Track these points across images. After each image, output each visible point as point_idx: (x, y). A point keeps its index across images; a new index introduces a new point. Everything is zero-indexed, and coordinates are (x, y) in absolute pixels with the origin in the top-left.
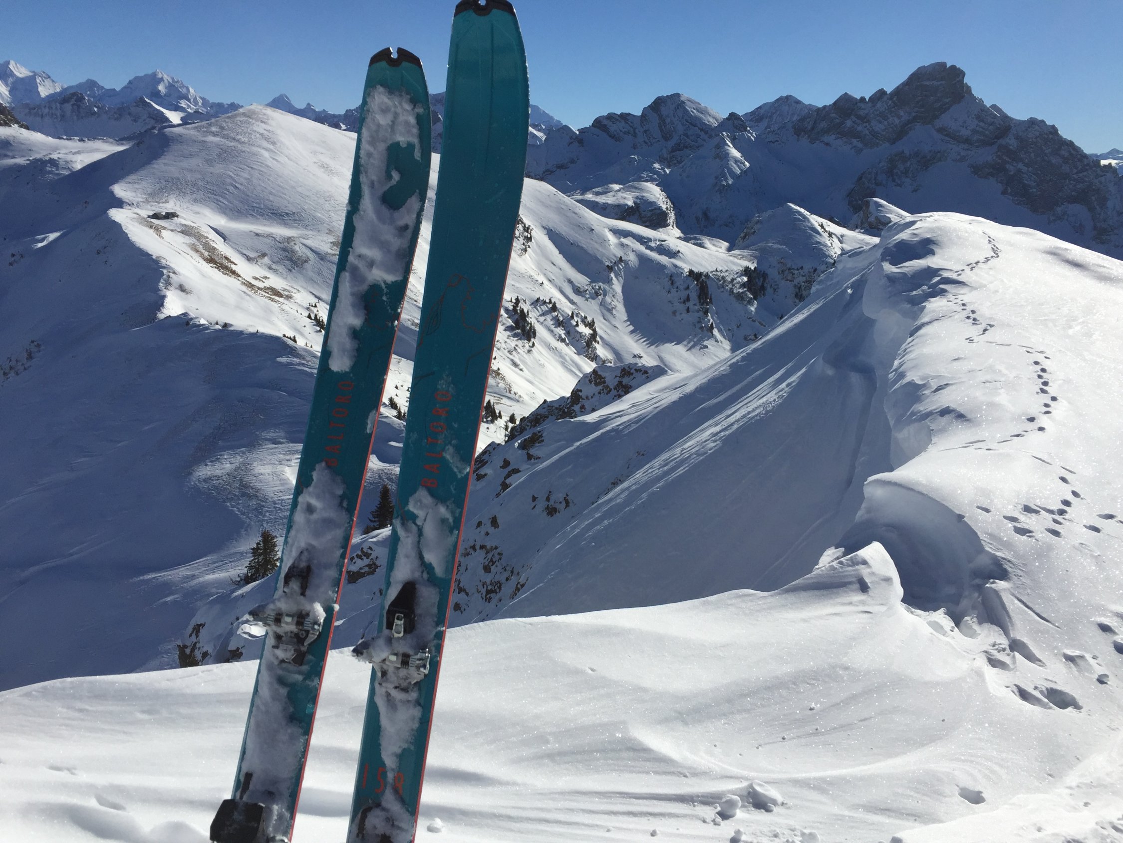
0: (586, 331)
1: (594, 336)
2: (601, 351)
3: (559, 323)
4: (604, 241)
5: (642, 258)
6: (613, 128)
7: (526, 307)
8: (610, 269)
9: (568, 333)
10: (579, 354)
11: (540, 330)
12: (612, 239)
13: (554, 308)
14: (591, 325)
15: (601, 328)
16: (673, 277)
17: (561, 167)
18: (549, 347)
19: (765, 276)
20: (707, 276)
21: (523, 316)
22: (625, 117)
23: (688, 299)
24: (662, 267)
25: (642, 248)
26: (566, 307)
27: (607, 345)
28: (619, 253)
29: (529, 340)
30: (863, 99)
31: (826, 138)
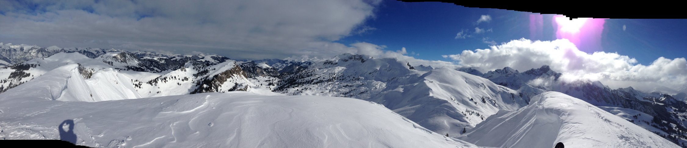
0: (494, 102)
1: (495, 103)
2: (496, 105)
3: (490, 101)
4: (497, 88)
5: (503, 91)
6: (498, 71)
7: (484, 98)
8: (498, 93)
9: (491, 102)
10: (493, 106)
11: (486, 102)
12: (498, 88)
13: (489, 98)
14: (495, 101)
15: (496, 101)
16: (508, 94)
17: (490, 77)
18: (488, 104)
19: (522, 94)
20: (513, 94)
21: (484, 99)
22: (500, 70)
23: (510, 97)
24: (506, 92)
25: (503, 90)
26: (491, 98)
27: (497, 104)
28: (499, 90)
29: (485, 103)
30: (536, 69)
31: (530, 74)
